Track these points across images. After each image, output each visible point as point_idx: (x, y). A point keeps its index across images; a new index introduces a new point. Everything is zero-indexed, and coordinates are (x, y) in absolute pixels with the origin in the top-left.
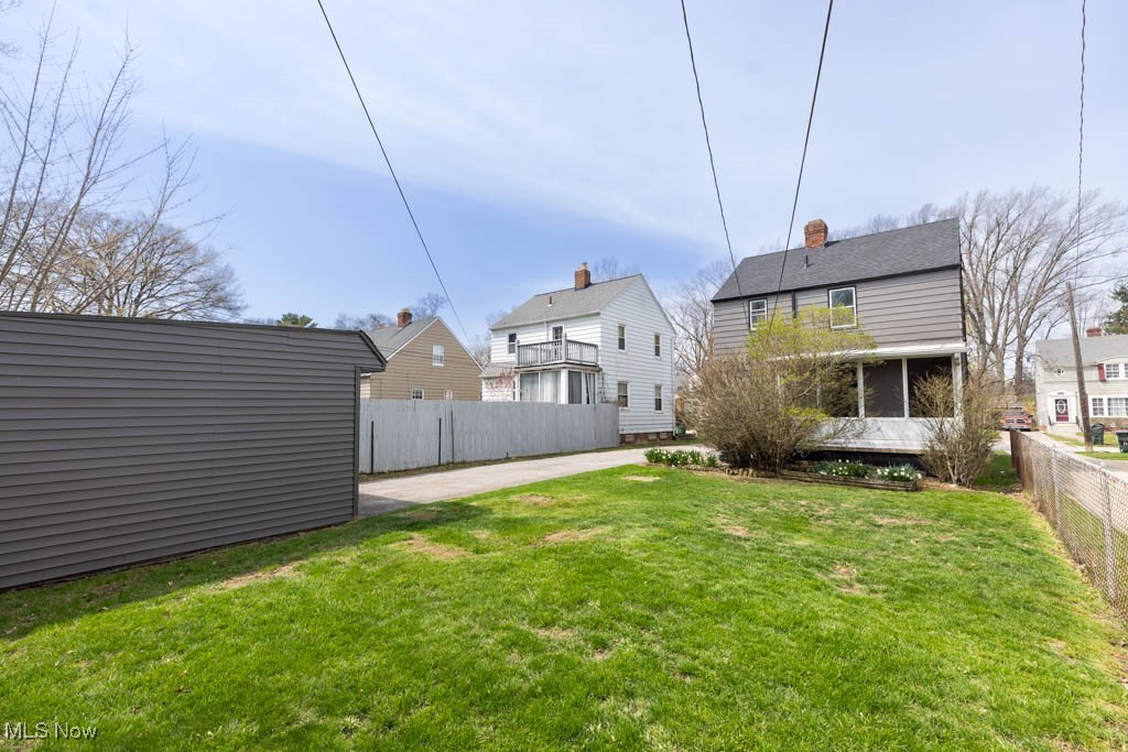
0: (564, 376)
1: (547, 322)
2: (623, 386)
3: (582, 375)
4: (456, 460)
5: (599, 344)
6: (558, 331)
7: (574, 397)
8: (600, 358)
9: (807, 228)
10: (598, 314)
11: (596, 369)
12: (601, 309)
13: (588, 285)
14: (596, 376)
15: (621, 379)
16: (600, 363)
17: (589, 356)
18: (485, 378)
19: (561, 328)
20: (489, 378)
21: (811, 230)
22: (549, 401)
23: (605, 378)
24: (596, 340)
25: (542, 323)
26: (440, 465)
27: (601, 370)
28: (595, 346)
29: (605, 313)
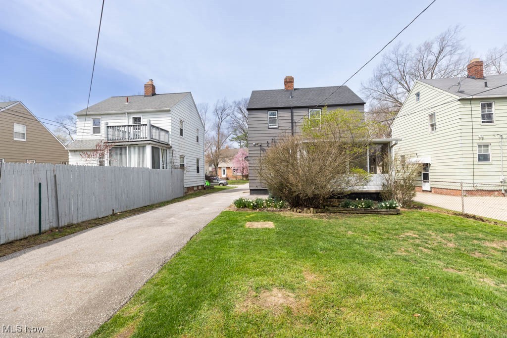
0: (149, 150)
1: (128, 113)
2: (182, 157)
3: (160, 149)
4: (62, 224)
5: (170, 130)
6: (137, 120)
7: (155, 164)
8: (170, 139)
9: (286, 79)
10: (169, 111)
11: (168, 147)
12: (171, 108)
13: (154, 94)
14: (168, 151)
15: (181, 154)
16: (170, 143)
17: (164, 138)
18: (71, 151)
19: (140, 118)
20: (75, 151)
21: (288, 80)
22: (136, 166)
23: (174, 152)
24: (168, 128)
25: (125, 113)
26: (40, 233)
27: (171, 147)
28: (167, 132)
29: (174, 111)
